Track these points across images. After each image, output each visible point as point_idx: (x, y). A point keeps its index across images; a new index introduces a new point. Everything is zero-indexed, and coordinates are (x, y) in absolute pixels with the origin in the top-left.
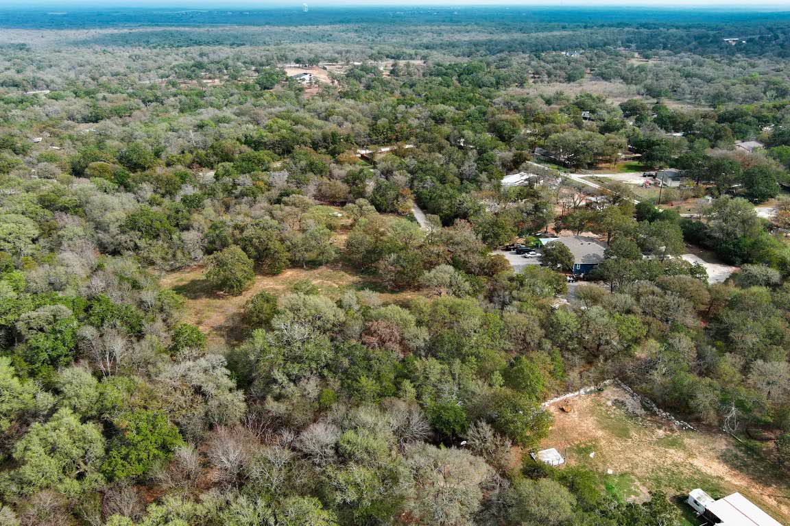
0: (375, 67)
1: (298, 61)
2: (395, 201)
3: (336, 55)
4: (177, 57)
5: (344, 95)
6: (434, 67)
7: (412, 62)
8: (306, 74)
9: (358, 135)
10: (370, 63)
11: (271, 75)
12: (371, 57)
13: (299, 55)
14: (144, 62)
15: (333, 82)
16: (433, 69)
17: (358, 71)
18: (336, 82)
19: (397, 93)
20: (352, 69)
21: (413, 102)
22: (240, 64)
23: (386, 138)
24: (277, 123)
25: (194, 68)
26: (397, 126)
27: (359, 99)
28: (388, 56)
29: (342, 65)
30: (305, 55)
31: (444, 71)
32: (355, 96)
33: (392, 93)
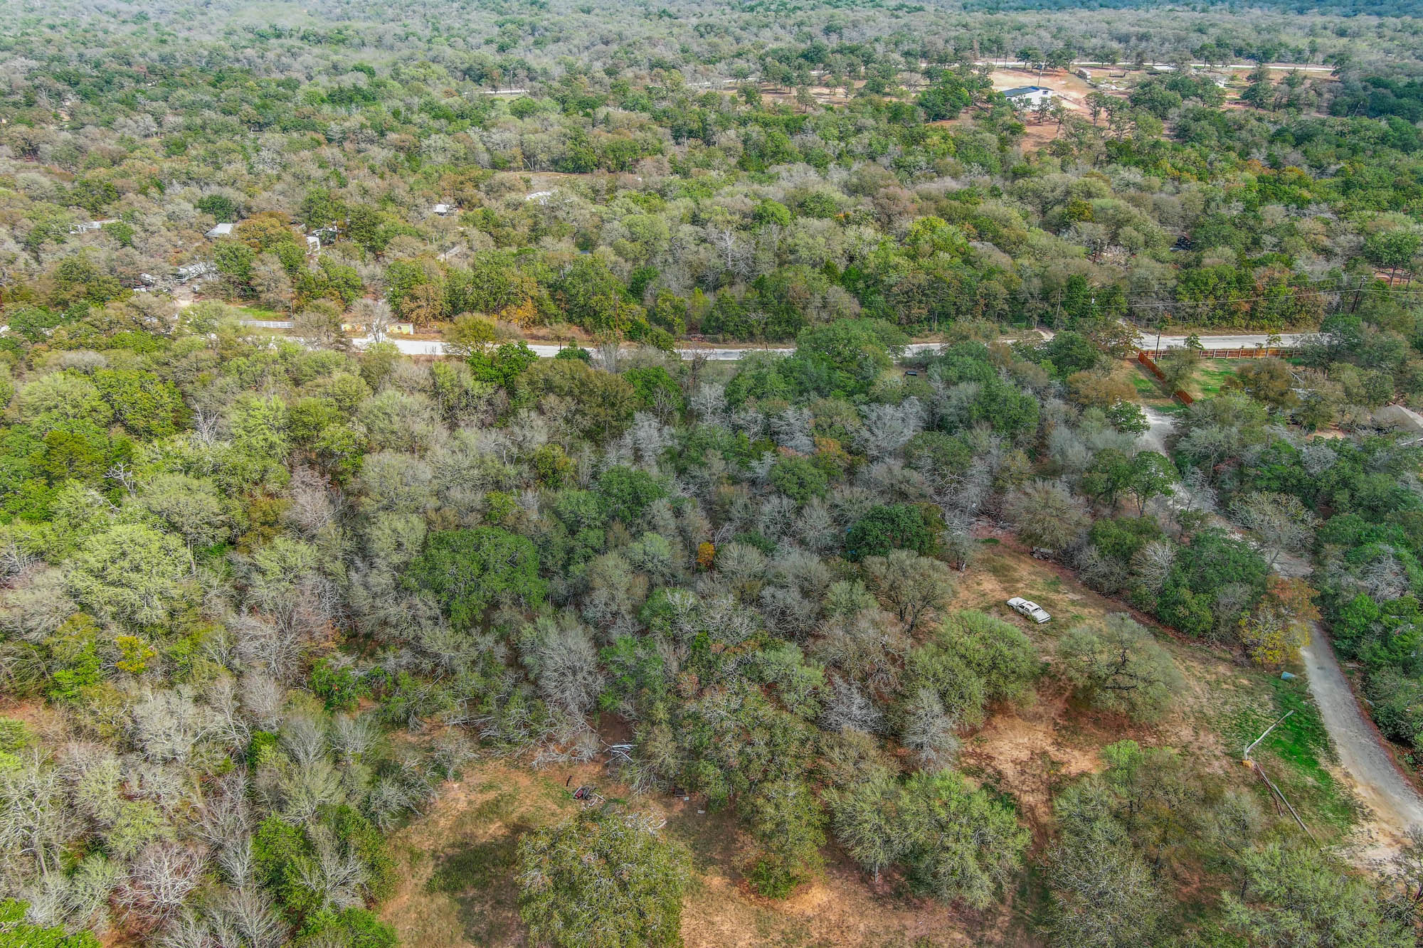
0: (1205, 82)
1: (1024, 55)
2: (1246, 614)
3: (1115, 45)
4: (781, 32)
5: (1119, 153)
6: (1365, 88)
7: (1301, 69)
8: (1036, 89)
9: (1141, 289)
10: (1195, 68)
11: (956, 86)
12: (1199, 53)
13: (1031, 40)
14: (716, 40)
15: (1095, 114)
16: (1362, 93)
17: (1160, 90)
18: (1104, 114)
19: (1258, 156)
20: (1149, 84)
21: (1306, 194)
22: (896, 56)
23: (1222, 306)
24: (933, 230)
25: (801, 61)
26: (1259, 276)
27: (1157, 167)
28: (1239, 53)
29: (1123, 68)
30: (1044, 40)
31: (1393, 99)
32: (1144, 158)
33: (1245, 154)
